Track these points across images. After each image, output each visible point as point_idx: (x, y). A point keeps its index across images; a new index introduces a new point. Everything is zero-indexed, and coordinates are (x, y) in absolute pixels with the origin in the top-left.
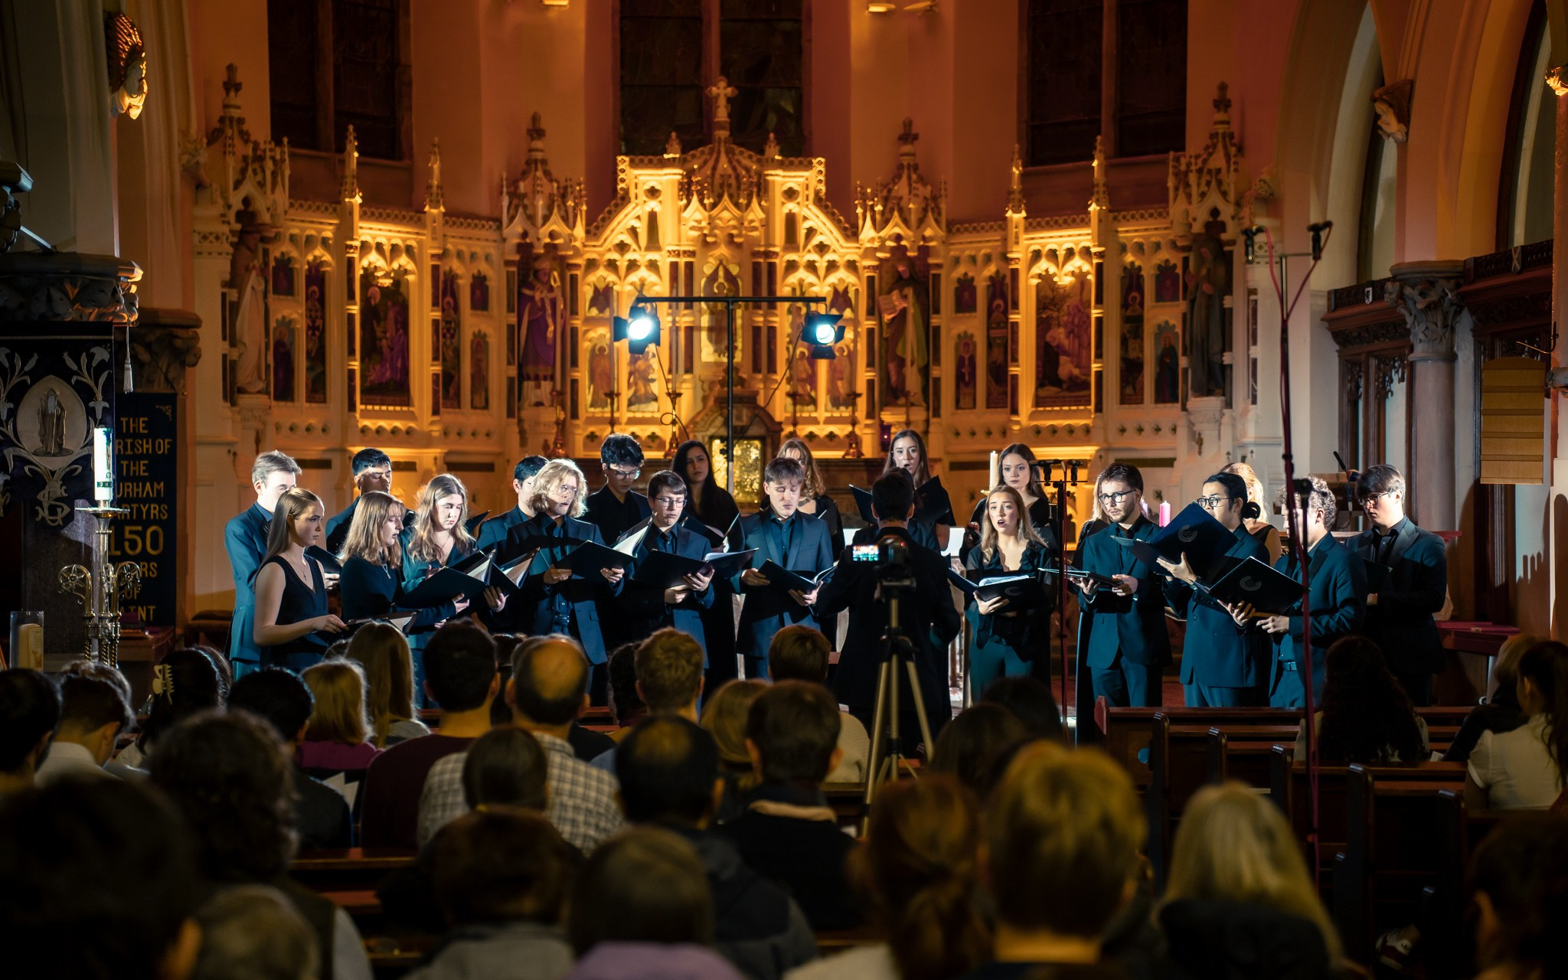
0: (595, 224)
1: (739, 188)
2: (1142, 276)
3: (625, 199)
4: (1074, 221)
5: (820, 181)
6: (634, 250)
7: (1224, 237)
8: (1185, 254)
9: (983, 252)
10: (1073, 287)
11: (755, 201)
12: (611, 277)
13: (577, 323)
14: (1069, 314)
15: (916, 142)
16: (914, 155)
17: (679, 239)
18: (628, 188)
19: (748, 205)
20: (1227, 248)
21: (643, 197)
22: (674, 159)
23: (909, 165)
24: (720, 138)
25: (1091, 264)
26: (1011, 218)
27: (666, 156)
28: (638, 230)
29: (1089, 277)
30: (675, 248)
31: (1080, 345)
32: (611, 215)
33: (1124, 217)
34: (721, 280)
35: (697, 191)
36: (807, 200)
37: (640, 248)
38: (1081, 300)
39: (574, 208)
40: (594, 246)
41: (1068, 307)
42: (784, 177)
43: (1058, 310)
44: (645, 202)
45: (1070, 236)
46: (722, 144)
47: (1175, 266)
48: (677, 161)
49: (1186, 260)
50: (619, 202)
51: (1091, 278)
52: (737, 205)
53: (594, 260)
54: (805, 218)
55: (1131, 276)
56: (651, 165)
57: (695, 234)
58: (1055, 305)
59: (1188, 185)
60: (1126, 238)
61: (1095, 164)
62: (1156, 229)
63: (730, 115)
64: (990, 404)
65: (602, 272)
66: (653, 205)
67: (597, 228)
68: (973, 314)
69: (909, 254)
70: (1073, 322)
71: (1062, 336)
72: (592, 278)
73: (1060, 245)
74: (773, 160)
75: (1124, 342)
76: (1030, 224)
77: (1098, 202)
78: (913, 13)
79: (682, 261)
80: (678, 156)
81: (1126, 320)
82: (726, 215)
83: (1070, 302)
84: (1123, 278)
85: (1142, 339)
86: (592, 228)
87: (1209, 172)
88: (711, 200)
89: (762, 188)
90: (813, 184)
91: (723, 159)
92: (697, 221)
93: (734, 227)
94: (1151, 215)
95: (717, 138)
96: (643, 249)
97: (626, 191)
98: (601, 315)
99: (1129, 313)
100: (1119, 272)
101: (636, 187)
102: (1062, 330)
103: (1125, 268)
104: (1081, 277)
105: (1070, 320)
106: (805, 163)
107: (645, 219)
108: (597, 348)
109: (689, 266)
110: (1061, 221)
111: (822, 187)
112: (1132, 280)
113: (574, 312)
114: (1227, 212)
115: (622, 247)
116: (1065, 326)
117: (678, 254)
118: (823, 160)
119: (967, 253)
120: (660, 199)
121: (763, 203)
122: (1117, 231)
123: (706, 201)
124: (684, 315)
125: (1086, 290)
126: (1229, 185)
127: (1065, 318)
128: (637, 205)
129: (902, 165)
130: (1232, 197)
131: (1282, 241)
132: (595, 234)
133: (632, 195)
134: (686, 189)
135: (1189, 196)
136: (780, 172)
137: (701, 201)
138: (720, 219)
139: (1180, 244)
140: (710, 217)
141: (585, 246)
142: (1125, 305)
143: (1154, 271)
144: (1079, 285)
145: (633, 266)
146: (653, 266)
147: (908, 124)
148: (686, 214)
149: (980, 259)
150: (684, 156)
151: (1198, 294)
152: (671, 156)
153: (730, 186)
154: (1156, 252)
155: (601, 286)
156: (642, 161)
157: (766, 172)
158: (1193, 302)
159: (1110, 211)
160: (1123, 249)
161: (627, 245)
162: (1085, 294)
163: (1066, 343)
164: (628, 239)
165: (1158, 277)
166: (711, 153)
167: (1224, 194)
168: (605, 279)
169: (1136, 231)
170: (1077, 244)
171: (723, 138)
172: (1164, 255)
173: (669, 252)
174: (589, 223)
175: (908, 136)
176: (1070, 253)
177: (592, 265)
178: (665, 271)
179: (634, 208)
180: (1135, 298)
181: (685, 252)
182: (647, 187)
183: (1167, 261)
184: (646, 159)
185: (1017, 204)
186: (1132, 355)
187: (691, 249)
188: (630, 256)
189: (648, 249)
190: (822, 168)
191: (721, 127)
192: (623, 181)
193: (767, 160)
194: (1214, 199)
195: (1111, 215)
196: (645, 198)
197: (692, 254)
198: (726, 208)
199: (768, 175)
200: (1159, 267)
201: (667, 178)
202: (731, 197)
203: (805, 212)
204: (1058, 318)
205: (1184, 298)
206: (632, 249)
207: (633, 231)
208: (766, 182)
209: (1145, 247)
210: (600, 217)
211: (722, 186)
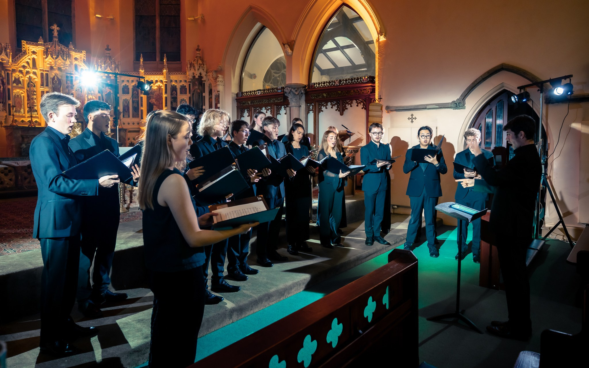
0: (15, 59)
1: (64, 54)
2: (177, 88)
3: (25, 53)
4: (158, 74)
5: (84, 57)
6: (28, 68)
7: (203, 79)
8: (190, 83)
9: (131, 79)
10: (157, 89)
11: (68, 59)
12: (21, 75)
13: (10, 87)
14: (156, 96)
15: (110, 51)
16: (110, 54)
17: (44, 67)
18: (26, 50)
19: (66, 60)
20: (203, 82)
21: (31, 53)
22: (42, 44)
23: (109, 56)
24: (55, 40)
25: (163, 84)
26: (141, 71)
27: (39, 43)
28: (29, 63)
29: (162, 87)
30: (43, 69)
31: (159, 103)
32: (20, 57)
33: (172, 74)
34: (56, 80)
35: (50, 54)
36: (81, 61)
37: (30, 68)
38: (159, 93)
39: (10, 52)
40: (15, 65)
41: (156, 94)
42: (75, 54)
43: (153, 95)
44: (31, 55)
45: (157, 77)
46: (56, 42)
47: (185, 86)
48: (43, 44)
49: (190, 85)
50: (23, 53)
51: (163, 88)
52: (63, 59)
53: (14, 69)
54: (80, 66)
55: (173, 88)
56: (33, 44)
57: (49, 66)
58: (152, 94)
59: (194, 67)
60: (172, 79)
61: (164, 60)
62: (181, 77)
63: (58, 35)
64: (134, 116)
65: (17, 73)
66: (34, 56)
67: (15, 60)
68: (128, 94)
69: (111, 78)
70: (157, 98)
71: (154, 101)
72: (14, 75)
73: (154, 79)
74: (72, 49)
75: (172, 103)
76: (145, 74)
77: (166, 69)
78: (108, 18)
79: (45, 73)
80: (43, 43)
81: (172, 98)
82: (60, 61)
83: (156, 93)
84: (171, 88)
85: (177, 102)
86: (14, 60)
87: (200, 64)
88: (56, 57)
89: (69, 56)
90: (83, 57)
91: (57, 46)
92: (49, 62)
93: (62, 65)
94: (179, 74)
95: (54, 40)
96: (31, 68)
97: (25, 51)
98: (17, 86)
99: (173, 96)
100: (170, 86)
101: (29, 50)
102: (154, 99)
103: (172, 86)
104: (159, 88)
105: (156, 97)
106: (80, 51)
107: (31, 60)
108: (16, 95)
109: (47, 74)
110: (154, 73)
111: (85, 58)
112: (174, 89)
113: (8, 84)
114: (204, 74)
115: (24, 67)
116: (155, 99)
117: (43, 71)
118: (85, 51)
119: (127, 79)
120: (36, 55)
121: (70, 60)
122: (170, 77)
123: (54, 57)
124: (45, 88)
125: (161, 90)
126: (204, 68)
127: (155, 97)
128: (29, 55)
129: (107, 56)
130: (205, 70)
131: (224, 81)
132: (15, 62)
133: (27, 52)
134: (46, 53)
135: (195, 69)
136: (74, 52)
137: (52, 57)
138: (58, 62)
139: (188, 81)
140: (55, 61)
141: (11, 65)
142: (172, 94)
143: (180, 87)
144: (159, 89)
145: (28, 73)
146: (35, 73)
147: (108, 46)
148: (46, 60)
149: (130, 81)
150: (44, 44)
151: (195, 92)
152: (41, 43)
153: (61, 53)
154: (180, 82)
155: (17, 77)
156: (30, 43)
157: (70, 52)
158: (193, 94)
159: (168, 72)
160: (171, 81)
161: (25, 66)
162: (160, 91)
163: (155, 103)
164: (26, 65)
165: (181, 88)
166: (53, 44)
167: (203, 70)
168: (18, 76)
169: (175, 77)
170: (159, 79)
171: (56, 41)
172: (183, 83)
173: (40, 70)
174: (12, 58)
175: (108, 49)
176: (157, 81)
177: (14, 71)
178: (39, 75)
179: (28, 56)
180: (174, 93)
181: (45, 70)
182: (32, 50)
183: (183, 85)
184: (32, 43)
185: (142, 68)
186: (174, 106)
187: (48, 70)
188: (27, 70)
189: (32, 68)
190: (85, 53)
191: (56, 37)
192: (24, 48)
193: (70, 49)
194: (201, 70)
195: (168, 73)
196: (31, 54)
197: (48, 71)
198: (60, 59)
199: (70, 53)
200: (181, 86)
201: (39, 49)
202: (61, 56)
203: (80, 64)
204: (153, 97)
205: (190, 93)
206: (27, 68)
207: (28, 63)
208: (70, 54)
209: (178, 81)
210: (17, 57)
211: (58, 53)
